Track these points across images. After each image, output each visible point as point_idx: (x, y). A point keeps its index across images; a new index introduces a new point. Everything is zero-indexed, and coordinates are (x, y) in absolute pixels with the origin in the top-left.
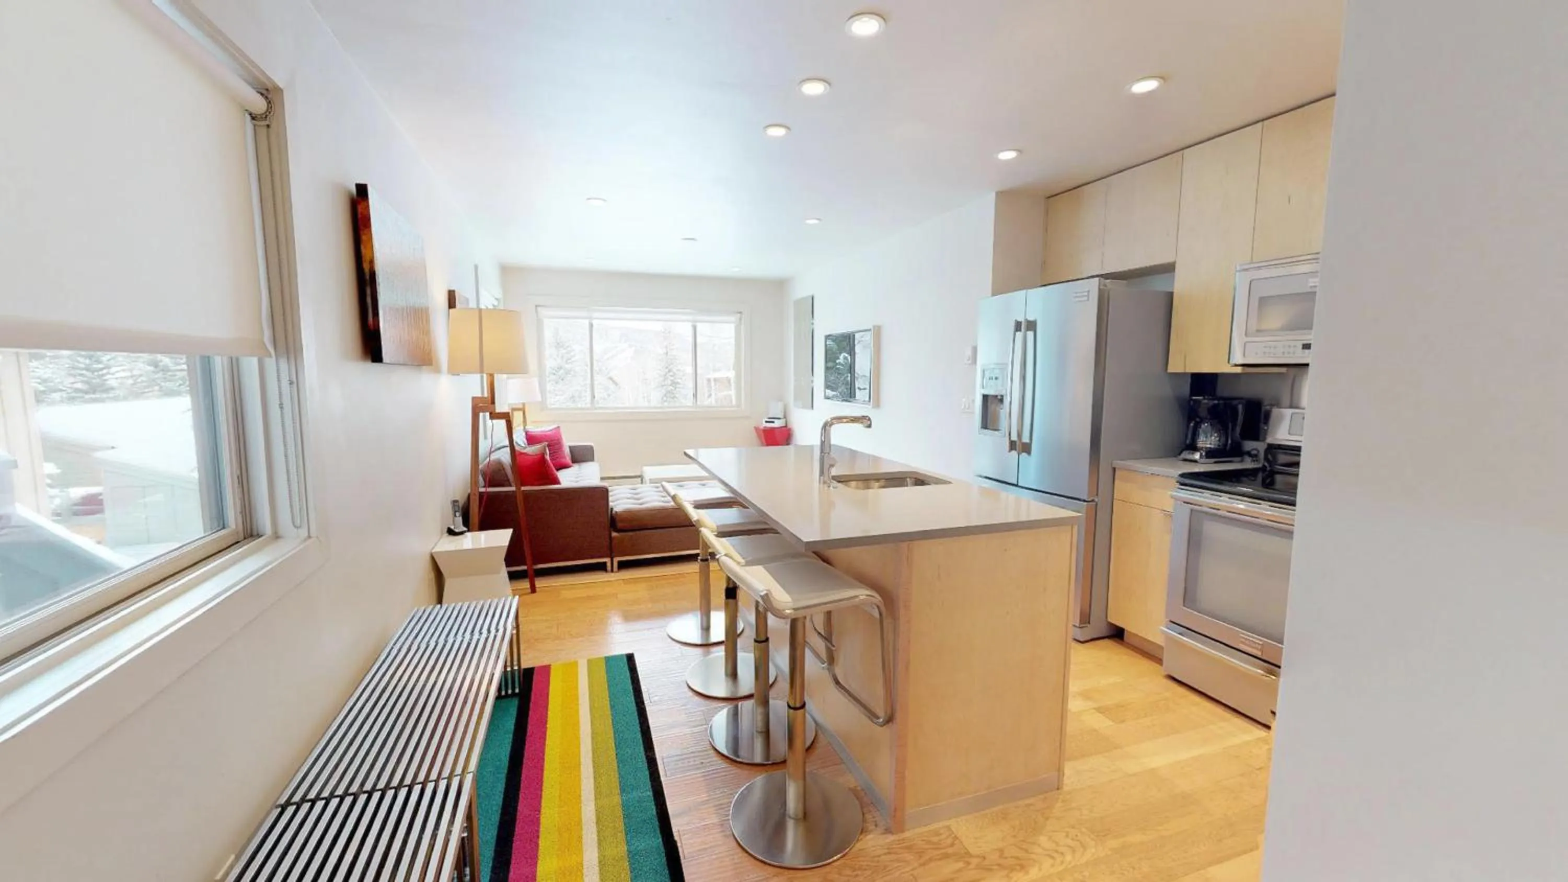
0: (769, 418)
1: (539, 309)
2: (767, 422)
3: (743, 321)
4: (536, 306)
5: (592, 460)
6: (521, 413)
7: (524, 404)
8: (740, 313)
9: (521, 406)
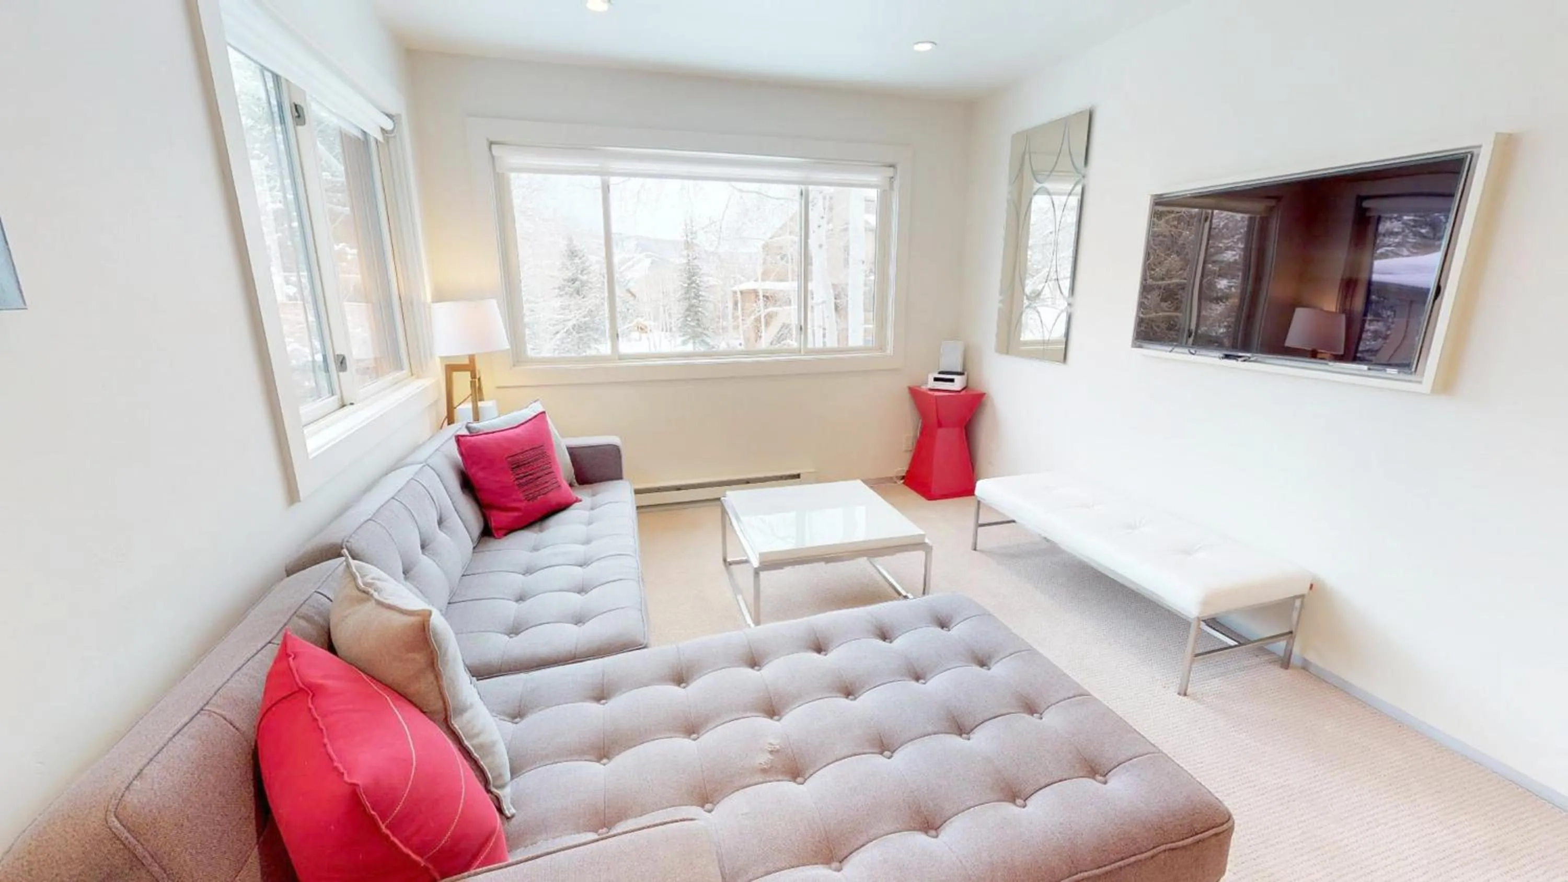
0: (940, 373)
1: (493, 147)
2: (936, 379)
3: (896, 184)
4: (491, 143)
5: (620, 477)
6: (467, 375)
7: (472, 358)
8: (892, 166)
9: (466, 362)
